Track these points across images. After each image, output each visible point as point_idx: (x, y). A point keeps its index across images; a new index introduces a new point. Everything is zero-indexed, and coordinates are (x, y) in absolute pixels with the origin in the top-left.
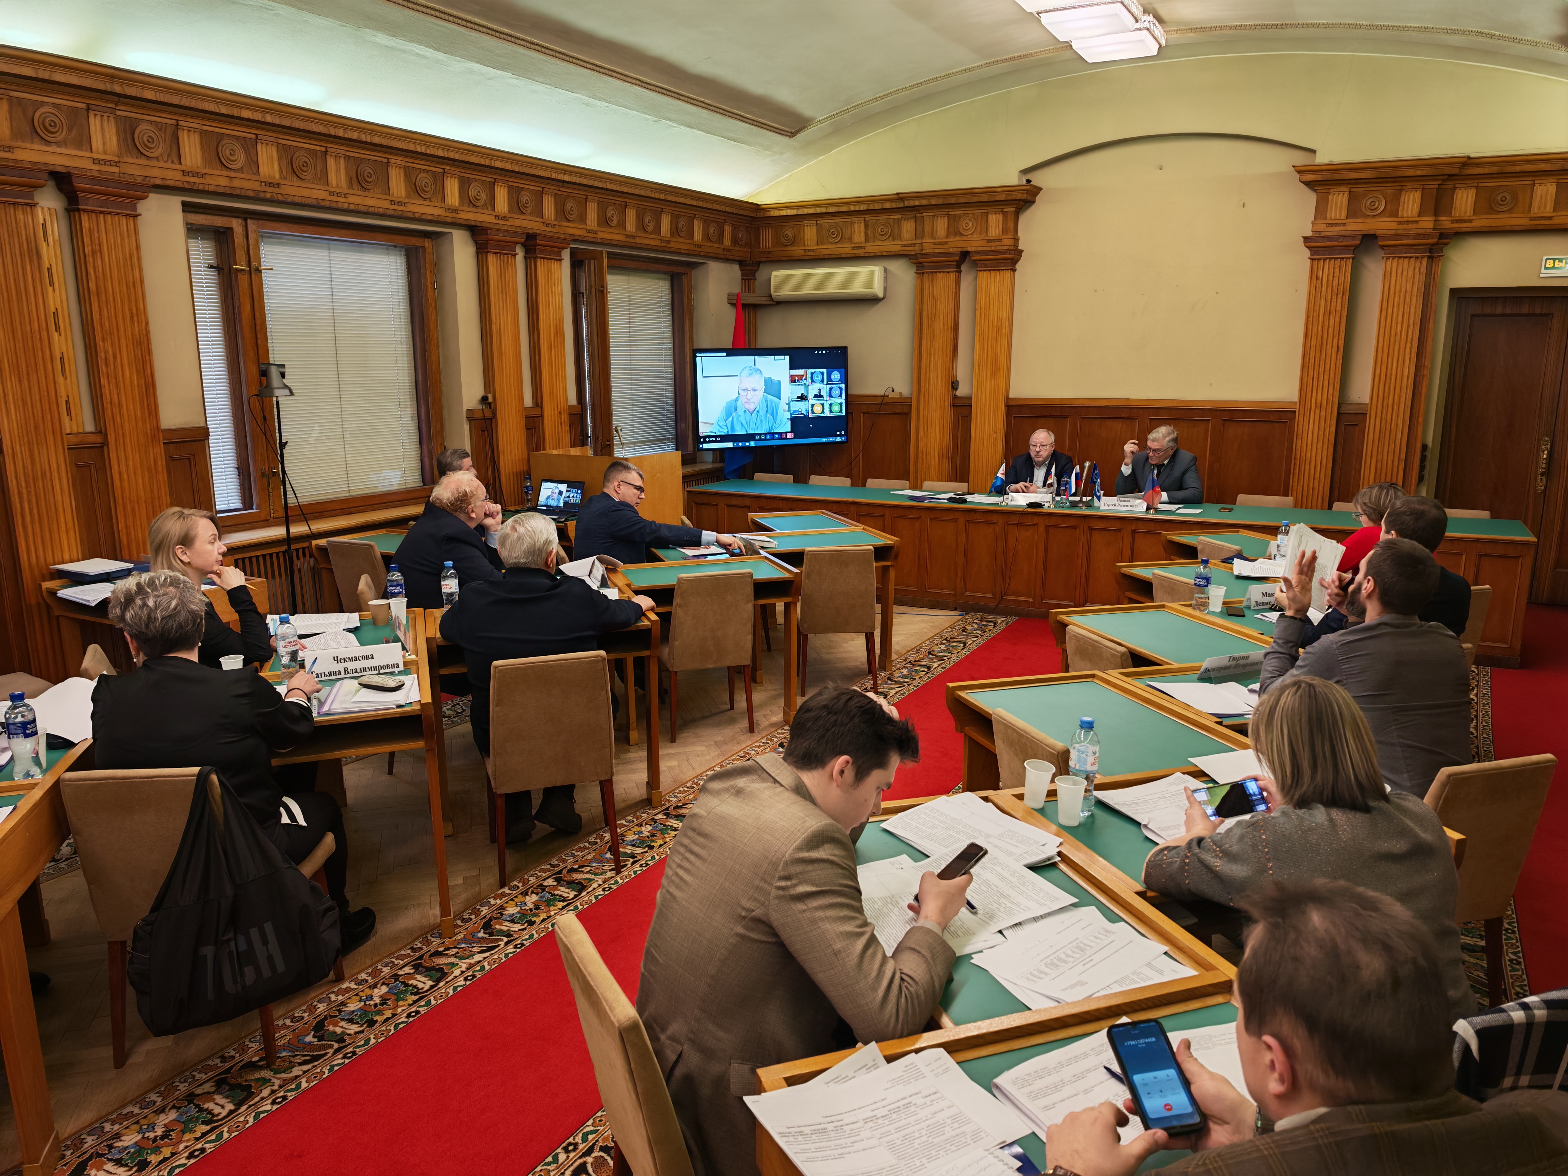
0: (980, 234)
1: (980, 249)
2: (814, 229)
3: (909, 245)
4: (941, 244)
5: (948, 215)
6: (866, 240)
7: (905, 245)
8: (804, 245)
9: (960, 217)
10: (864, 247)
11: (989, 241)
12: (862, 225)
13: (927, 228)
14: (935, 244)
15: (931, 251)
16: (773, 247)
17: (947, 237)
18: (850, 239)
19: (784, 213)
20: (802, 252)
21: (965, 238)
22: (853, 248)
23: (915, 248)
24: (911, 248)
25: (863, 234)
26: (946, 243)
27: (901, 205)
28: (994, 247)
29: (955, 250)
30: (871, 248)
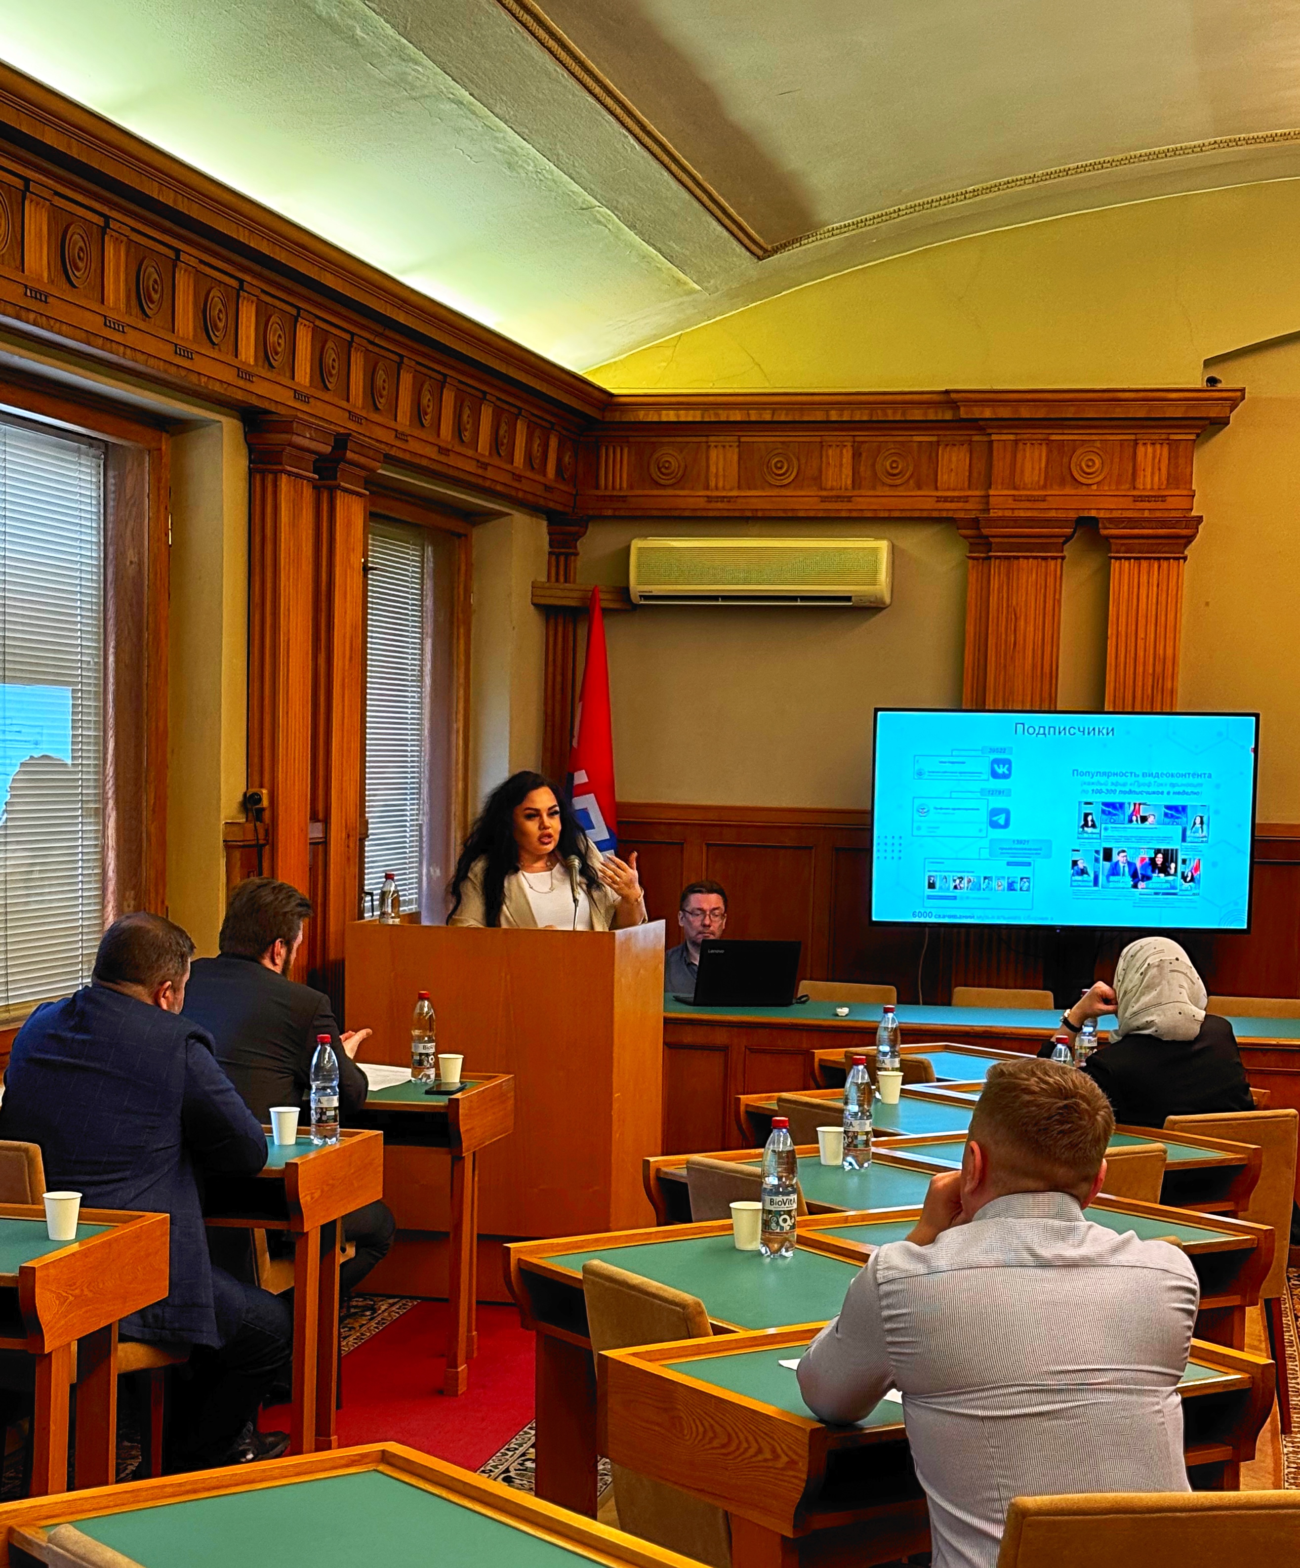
0: (1119, 483)
1: (1116, 514)
2: (733, 455)
3: (952, 500)
4: (1029, 499)
5: (1049, 442)
6: (856, 482)
7: (946, 499)
8: (707, 488)
9: (1074, 446)
10: (849, 499)
11: (1137, 499)
12: (847, 454)
13: (1000, 466)
14: (1016, 499)
15: (1008, 513)
16: (631, 487)
17: (1044, 487)
18: (817, 480)
19: (670, 416)
20: (702, 503)
21: (1083, 491)
22: (824, 499)
23: (968, 506)
24: (960, 505)
25: (847, 471)
26: (1043, 499)
27: (948, 416)
28: (1146, 511)
29: (1061, 514)
30: (866, 501)
